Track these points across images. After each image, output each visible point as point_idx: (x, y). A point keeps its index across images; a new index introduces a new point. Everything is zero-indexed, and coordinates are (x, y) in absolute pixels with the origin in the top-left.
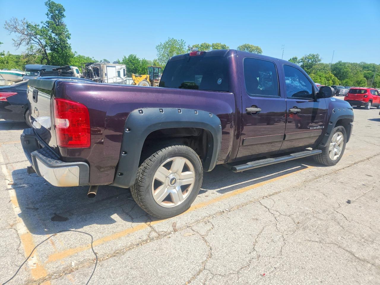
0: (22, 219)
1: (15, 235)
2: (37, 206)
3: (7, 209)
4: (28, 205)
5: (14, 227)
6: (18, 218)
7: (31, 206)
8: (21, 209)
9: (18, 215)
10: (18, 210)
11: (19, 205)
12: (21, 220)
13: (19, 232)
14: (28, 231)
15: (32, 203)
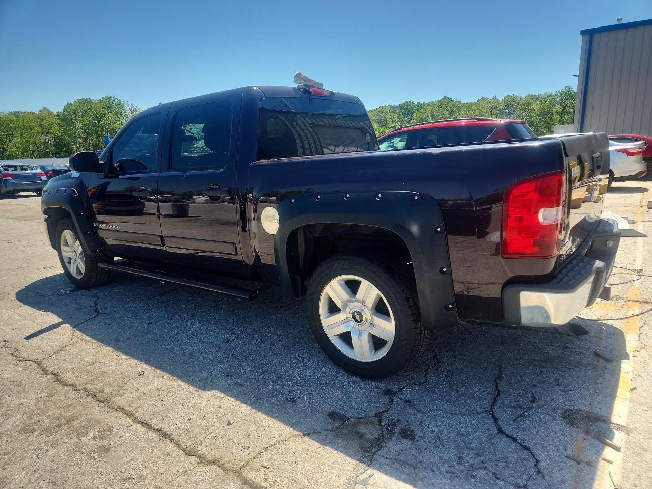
0: (625, 350)
1: (643, 336)
2: (592, 359)
3: (642, 375)
4: (606, 368)
5: (642, 346)
6: (631, 354)
7: (601, 363)
8: (620, 367)
9: (628, 359)
10: (626, 366)
11: (619, 375)
12: (628, 351)
13: (637, 338)
14: (625, 334)
15: (595, 368)
